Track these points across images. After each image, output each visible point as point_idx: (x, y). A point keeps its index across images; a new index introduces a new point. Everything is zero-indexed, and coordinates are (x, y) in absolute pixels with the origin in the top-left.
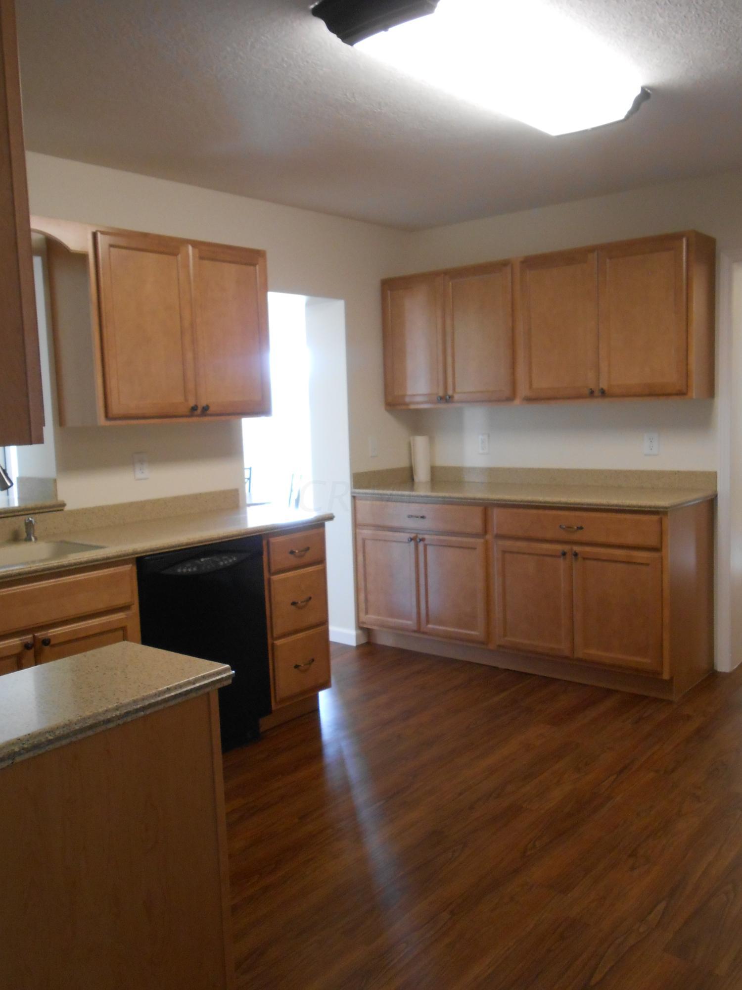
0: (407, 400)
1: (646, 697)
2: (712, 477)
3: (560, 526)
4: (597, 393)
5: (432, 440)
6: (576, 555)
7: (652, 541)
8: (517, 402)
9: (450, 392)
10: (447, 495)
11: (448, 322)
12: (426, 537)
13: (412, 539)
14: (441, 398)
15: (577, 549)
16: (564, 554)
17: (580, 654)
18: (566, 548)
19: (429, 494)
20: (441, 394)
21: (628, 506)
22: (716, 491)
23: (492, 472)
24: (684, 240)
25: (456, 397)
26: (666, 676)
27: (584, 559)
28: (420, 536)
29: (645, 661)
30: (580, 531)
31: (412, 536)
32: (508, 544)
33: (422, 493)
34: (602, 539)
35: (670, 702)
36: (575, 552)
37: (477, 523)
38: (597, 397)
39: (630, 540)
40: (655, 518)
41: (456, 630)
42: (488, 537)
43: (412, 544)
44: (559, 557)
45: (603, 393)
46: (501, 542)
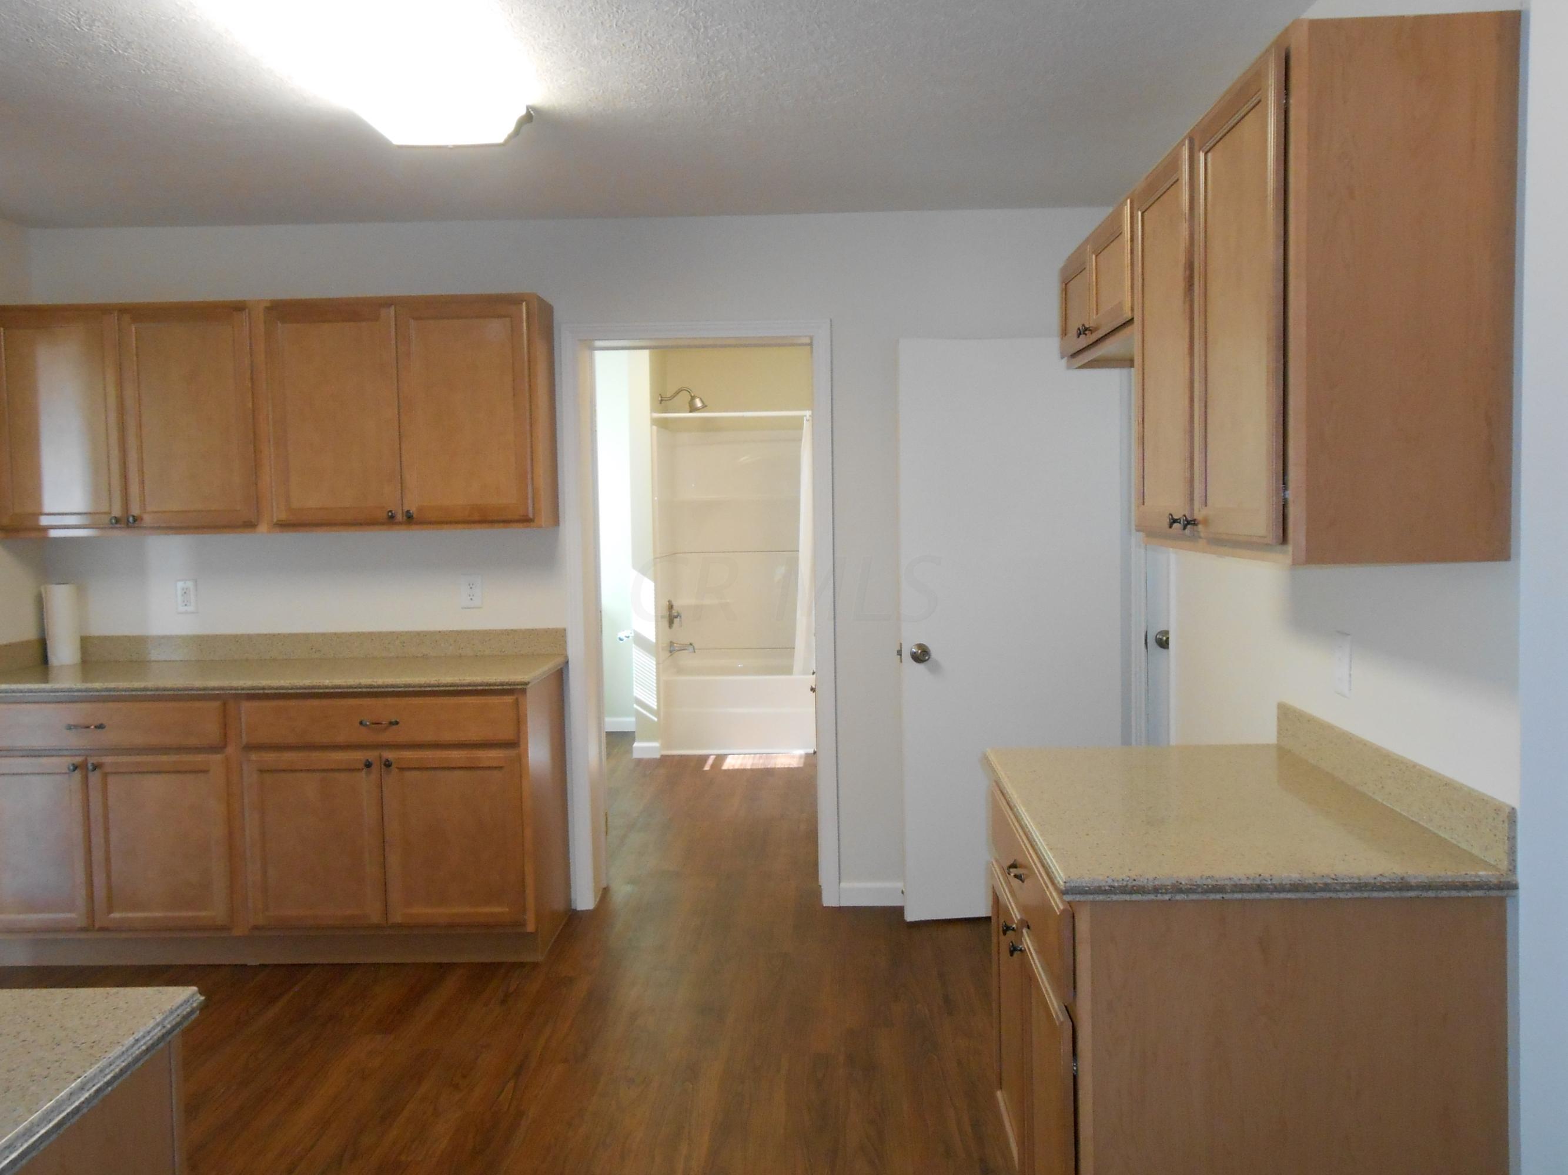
0: (44, 521)
1: (499, 965)
2: (558, 637)
3: (361, 723)
4: (399, 517)
5: (81, 592)
6: (388, 764)
7: (506, 733)
8: (263, 528)
9: (135, 511)
10: (112, 685)
11: (129, 392)
12: (107, 760)
13: (75, 767)
14: (117, 520)
15: (389, 755)
16: (368, 765)
17: (397, 917)
18: (371, 755)
19: (80, 686)
20: (117, 511)
21: (469, 685)
22: (566, 657)
23: (202, 642)
24: (524, 303)
25: (148, 519)
26: (530, 927)
27: (401, 769)
28: (91, 761)
29: (498, 910)
30: (394, 727)
31: (78, 760)
32: (270, 757)
33: (66, 685)
34: (430, 737)
35: (535, 965)
36: (387, 760)
37: (211, 730)
38: (400, 523)
39: (473, 733)
40: (509, 699)
41: (170, 914)
42: (230, 750)
43: (77, 776)
44: (359, 770)
45: (410, 519)
46: (254, 756)
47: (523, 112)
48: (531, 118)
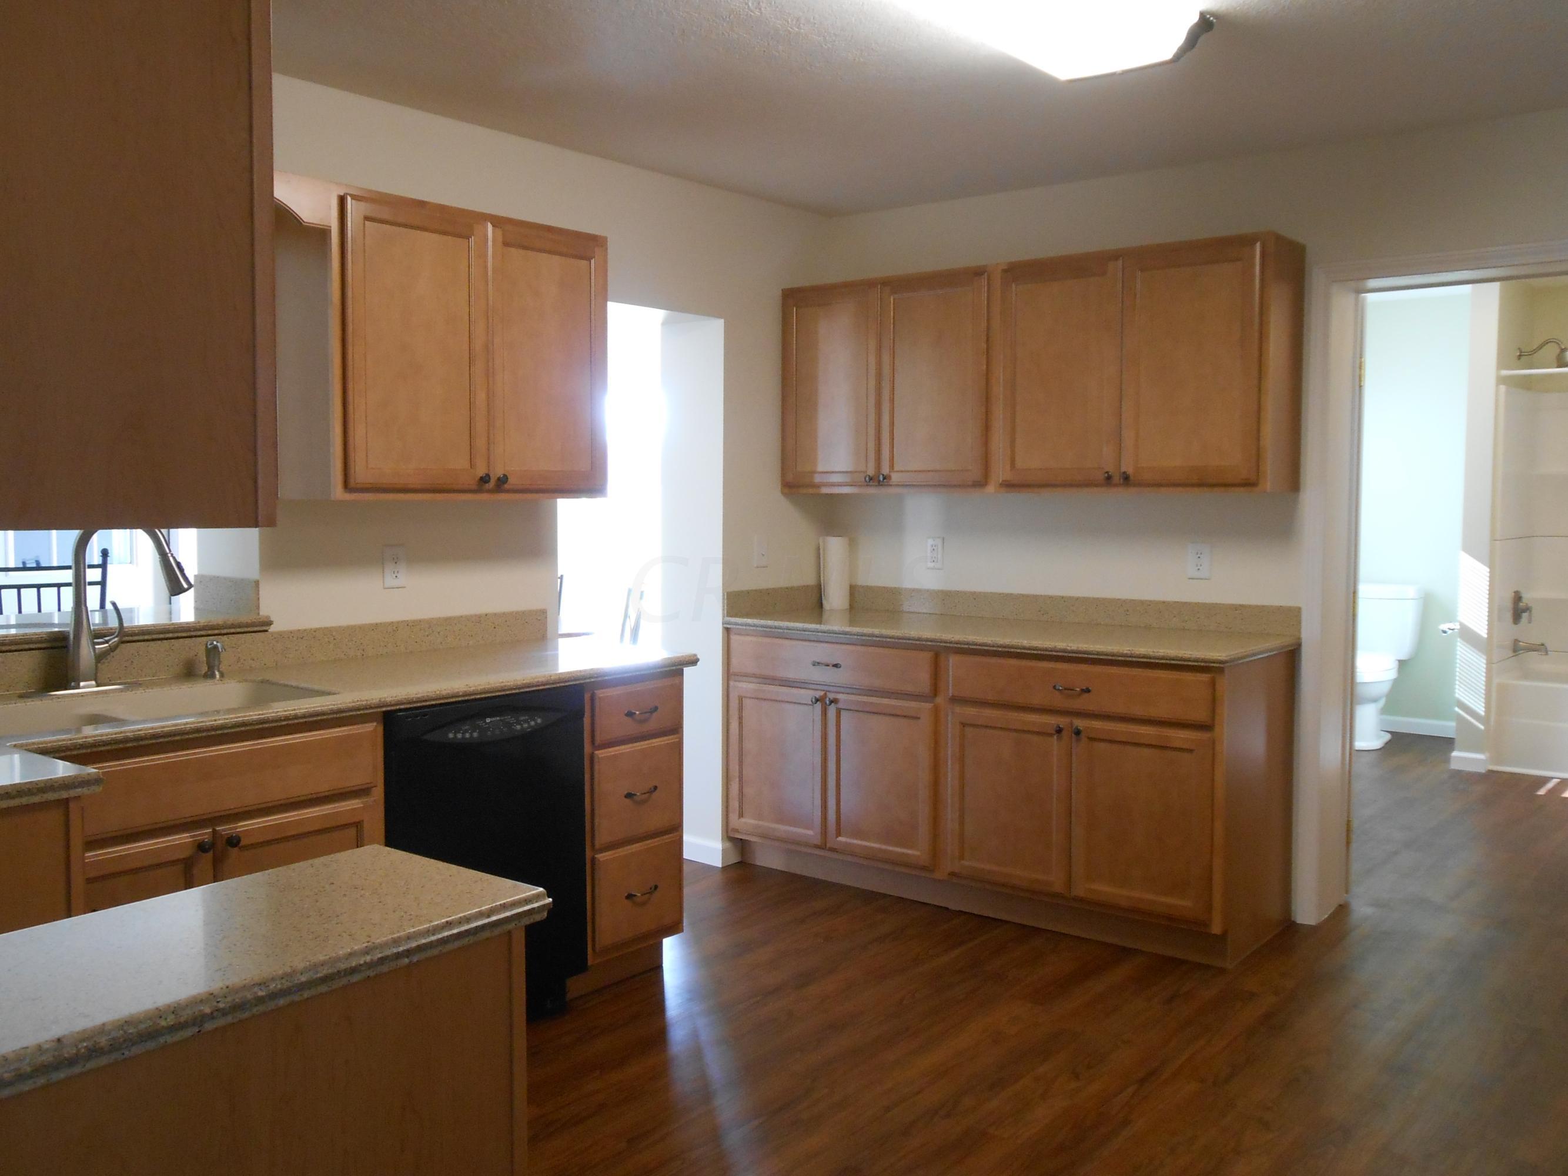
0: (817, 479)
1: (1183, 962)
2: (1293, 615)
3: (1054, 687)
4: (1116, 479)
5: (853, 544)
6: (1078, 732)
7: (1200, 715)
8: (990, 489)
9: (885, 470)
10: (876, 631)
11: (886, 358)
12: (840, 696)
13: (817, 700)
14: (871, 479)
15: (1080, 723)
16: (1059, 731)
17: (1080, 890)
18: (1062, 721)
19: (848, 629)
20: (871, 472)
21: (1162, 658)
22: (1299, 639)
23: (946, 596)
24: (1258, 246)
25: (895, 478)
26: (1216, 929)
27: (1091, 739)
28: (831, 696)
29: (1183, 903)
30: (1086, 695)
31: (820, 694)
32: (971, 711)
33: (836, 628)
34: (1120, 709)
35: (1222, 971)
36: (1077, 728)
37: (922, 679)
38: (1116, 485)
39: (1161, 710)
40: (1205, 677)
41: (884, 847)
42: (939, 700)
43: (819, 705)
44: (1051, 735)
45: (1126, 480)
46: (958, 709)
47: (1195, 19)
48: (1206, 24)
